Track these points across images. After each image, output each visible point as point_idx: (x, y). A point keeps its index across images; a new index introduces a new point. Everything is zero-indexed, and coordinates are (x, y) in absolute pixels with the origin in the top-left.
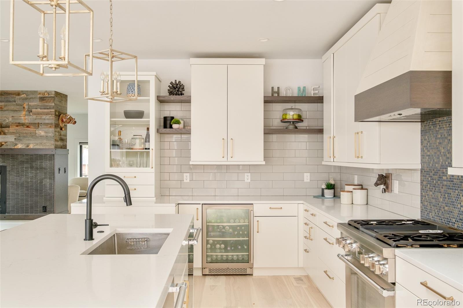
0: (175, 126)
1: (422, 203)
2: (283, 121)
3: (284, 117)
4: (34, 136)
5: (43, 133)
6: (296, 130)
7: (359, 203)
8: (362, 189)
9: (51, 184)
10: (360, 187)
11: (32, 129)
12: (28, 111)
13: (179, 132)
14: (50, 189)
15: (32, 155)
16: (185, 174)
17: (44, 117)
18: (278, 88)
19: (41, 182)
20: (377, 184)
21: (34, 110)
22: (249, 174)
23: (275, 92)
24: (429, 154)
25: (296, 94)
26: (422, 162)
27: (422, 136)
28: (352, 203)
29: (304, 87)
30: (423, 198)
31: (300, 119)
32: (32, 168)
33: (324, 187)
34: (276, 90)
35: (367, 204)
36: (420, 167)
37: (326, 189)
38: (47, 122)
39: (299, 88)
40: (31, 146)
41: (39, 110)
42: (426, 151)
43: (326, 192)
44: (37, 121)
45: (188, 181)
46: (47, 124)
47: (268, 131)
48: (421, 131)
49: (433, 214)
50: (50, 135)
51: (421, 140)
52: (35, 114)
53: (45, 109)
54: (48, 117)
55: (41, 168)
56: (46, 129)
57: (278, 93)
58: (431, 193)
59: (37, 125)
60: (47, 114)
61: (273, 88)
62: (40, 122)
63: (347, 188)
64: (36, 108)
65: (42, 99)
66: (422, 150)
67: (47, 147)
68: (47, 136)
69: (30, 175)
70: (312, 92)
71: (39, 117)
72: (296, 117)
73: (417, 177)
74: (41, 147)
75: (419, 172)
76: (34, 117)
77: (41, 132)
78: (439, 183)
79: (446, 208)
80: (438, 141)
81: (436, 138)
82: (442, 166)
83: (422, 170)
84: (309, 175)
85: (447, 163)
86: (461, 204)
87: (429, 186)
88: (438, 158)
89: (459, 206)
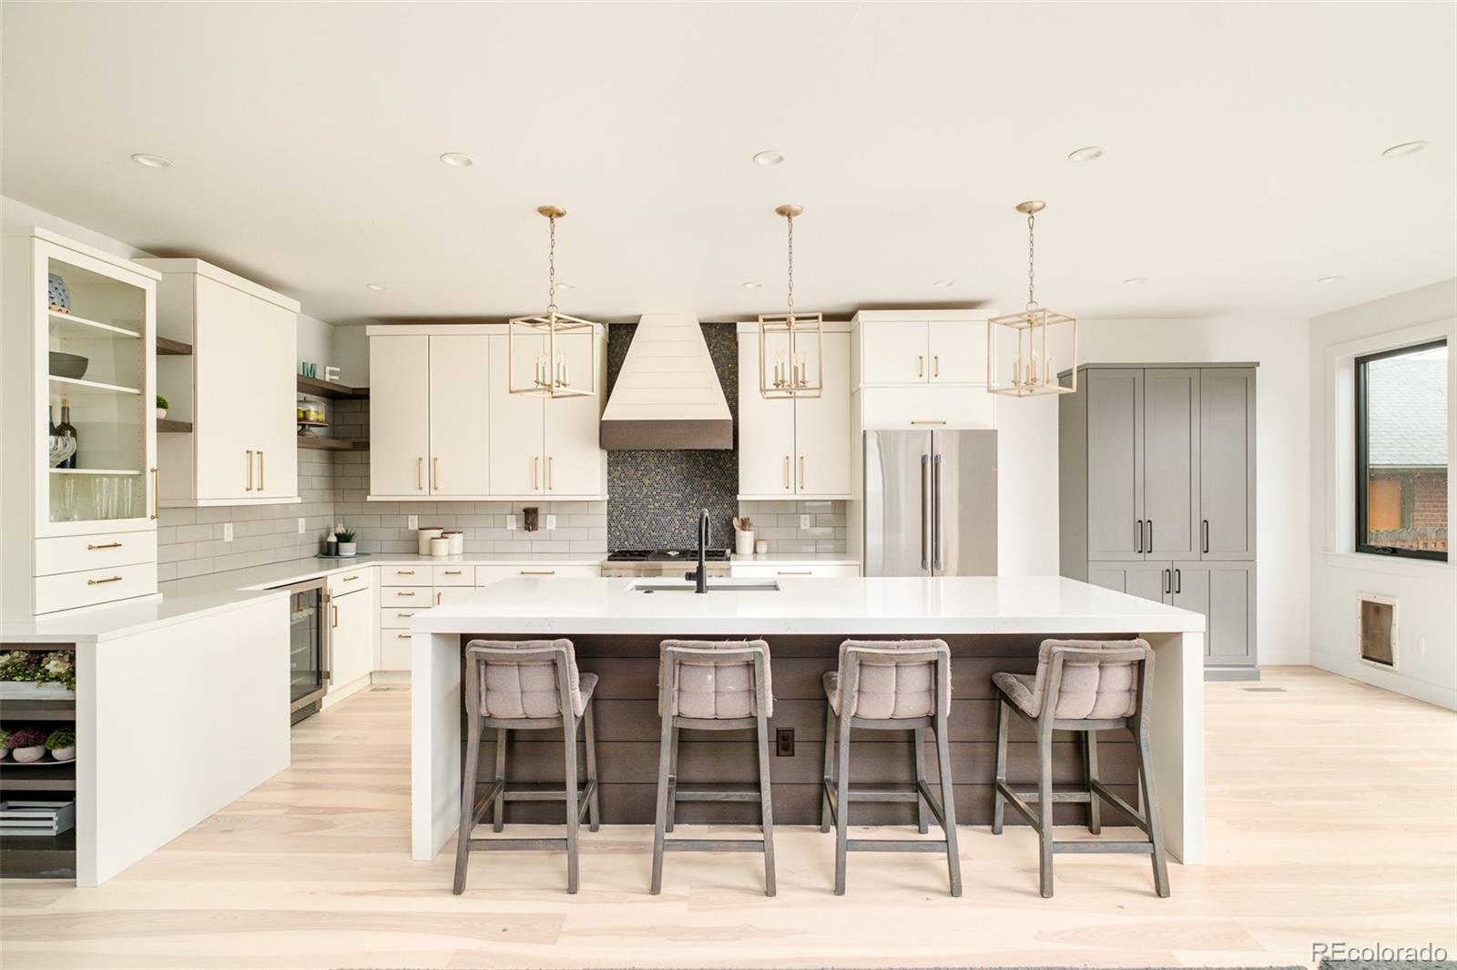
1: (609, 533)
8: (452, 533)
26: (611, 493)
27: (610, 466)
30: (613, 529)
36: (608, 498)
42: (618, 482)
48: (610, 461)
49: (631, 543)
51: (609, 470)
58: (626, 522)
66: (611, 481)
73: (604, 508)
75: (606, 504)
78: (642, 511)
79: (652, 534)
80: (640, 472)
81: (637, 470)
82: (647, 496)
83: (609, 502)
84: (303, 519)
85: (654, 493)
86: (677, 527)
87: (623, 516)
88: (641, 488)
89: (673, 529)
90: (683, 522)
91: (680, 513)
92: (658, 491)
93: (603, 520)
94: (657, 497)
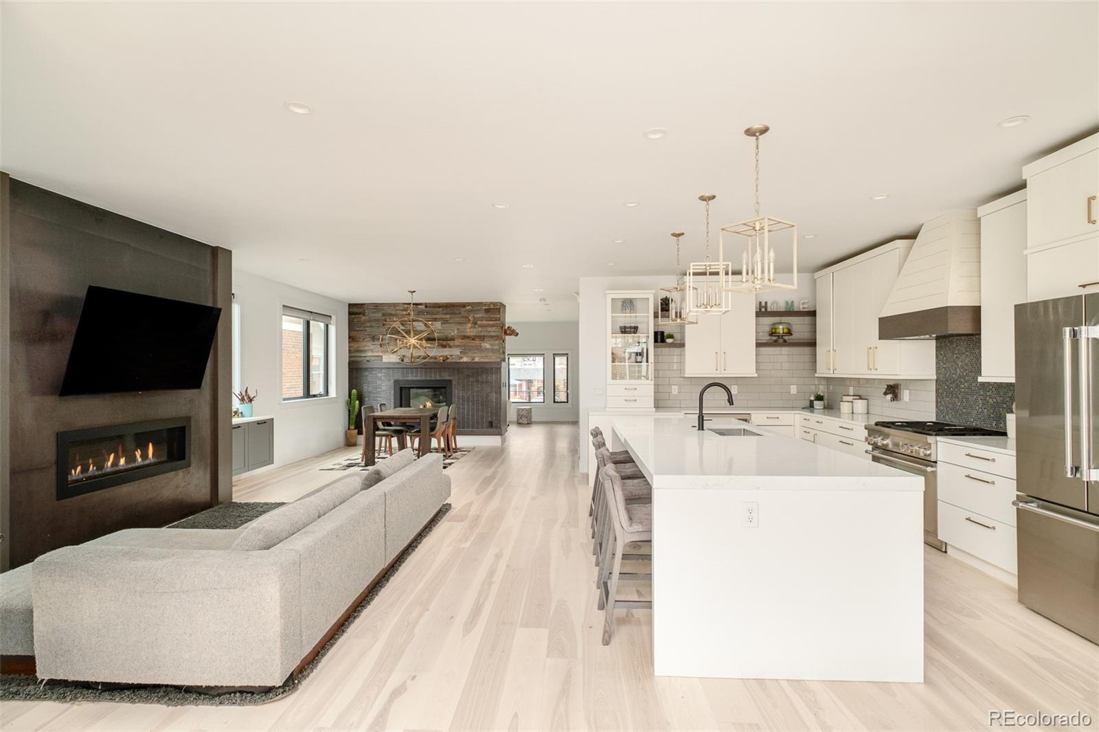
0: (669, 341)
1: (937, 407)
2: (772, 334)
3: (773, 331)
4: (479, 349)
5: (488, 346)
6: (785, 344)
7: (860, 412)
8: (861, 399)
9: (497, 399)
10: (858, 397)
11: (477, 342)
12: (473, 323)
13: (673, 345)
14: (497, 403)
15: (477, 369)
16: (673, 387)
17: (490, 329)
18: (766, 303)
19: (487, 396)
20: (885, 394)
21: (479, 322)
22: (736, 386)
23: (763, 307)
24: (945, 366)
25: (782, 309)
26: (937, 373)
27: (937, 351)
28: (853, 413)
29: (793, 302)
30: (939, 404)
31: (789, 333)
32: (477, 381)
33: (812, 398)
34: (763, 304)
35: (868, 413)
36: (935, 378)
37: (816, 400)
38: (493, 334)
39: (787, 302)
40: (477, 360)
41: (485, 322)
42: (942, 364)
43: (816, 403)
44: (482, 334)
45: (676, 393)
46: (492, 337)
47: (759, 345)
48: (937, 347)
49: (950, 417)
50: (496, 347)
51: (936, 354)
52: (480, 326)
53: (490, 321)
54: (493, 329)
55: (487, 382)
56: (492, 342)
57: (766, 307)
58: (948, 399)
59: (482, 338)
60: (493, 326)
61: (760, 303)
62: (486, 334)
63: (845, 398)
64: (482, 321)
65: (487, 311)
66: (937, 363)
67: (493, 361)
68: (493, 349)
69: (476, 389)
70: (801, 306)
71: (485, 329)
72: (786, 331)
73: (933, 387)
74: (487, 360)
75: (935, 382)
76: (480, 329)
77: (486, 344)
78: (956, 390)
79: (964, 411)
80: (955, 356)
81: (953, 354)
82: (960, 377)
83: (937, 381)
84: (795, 386)
85: (965, 374)
86: (980, 406)
87: (945, 393)
88: (956, 369)
89: (977, 408)
90: (985, 402)
91: (982, 393)
92: (967, 372)
93: (932, 396)
94: (966, 378)
